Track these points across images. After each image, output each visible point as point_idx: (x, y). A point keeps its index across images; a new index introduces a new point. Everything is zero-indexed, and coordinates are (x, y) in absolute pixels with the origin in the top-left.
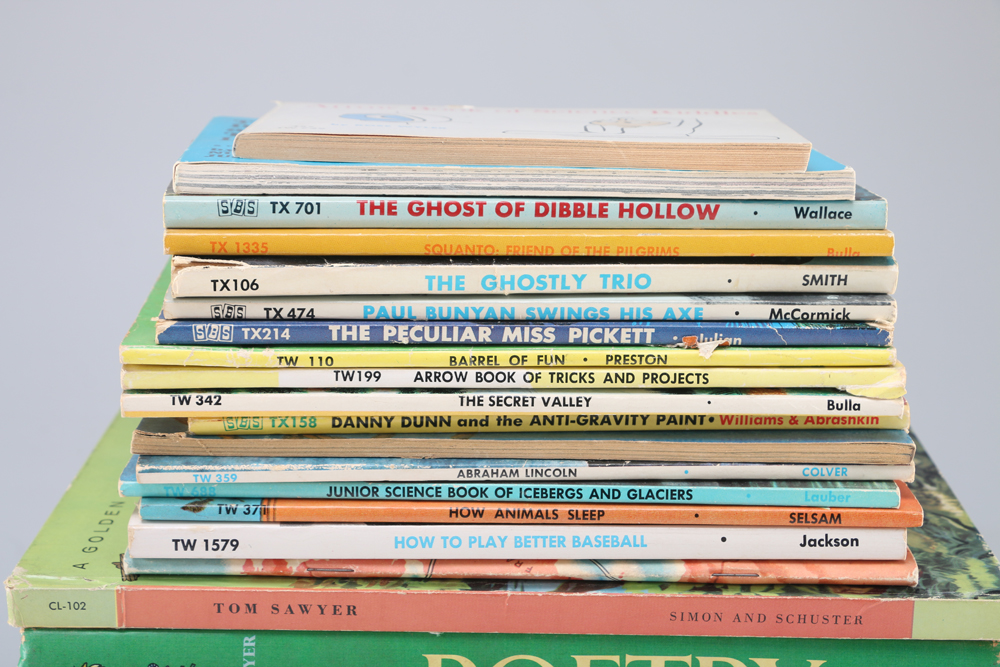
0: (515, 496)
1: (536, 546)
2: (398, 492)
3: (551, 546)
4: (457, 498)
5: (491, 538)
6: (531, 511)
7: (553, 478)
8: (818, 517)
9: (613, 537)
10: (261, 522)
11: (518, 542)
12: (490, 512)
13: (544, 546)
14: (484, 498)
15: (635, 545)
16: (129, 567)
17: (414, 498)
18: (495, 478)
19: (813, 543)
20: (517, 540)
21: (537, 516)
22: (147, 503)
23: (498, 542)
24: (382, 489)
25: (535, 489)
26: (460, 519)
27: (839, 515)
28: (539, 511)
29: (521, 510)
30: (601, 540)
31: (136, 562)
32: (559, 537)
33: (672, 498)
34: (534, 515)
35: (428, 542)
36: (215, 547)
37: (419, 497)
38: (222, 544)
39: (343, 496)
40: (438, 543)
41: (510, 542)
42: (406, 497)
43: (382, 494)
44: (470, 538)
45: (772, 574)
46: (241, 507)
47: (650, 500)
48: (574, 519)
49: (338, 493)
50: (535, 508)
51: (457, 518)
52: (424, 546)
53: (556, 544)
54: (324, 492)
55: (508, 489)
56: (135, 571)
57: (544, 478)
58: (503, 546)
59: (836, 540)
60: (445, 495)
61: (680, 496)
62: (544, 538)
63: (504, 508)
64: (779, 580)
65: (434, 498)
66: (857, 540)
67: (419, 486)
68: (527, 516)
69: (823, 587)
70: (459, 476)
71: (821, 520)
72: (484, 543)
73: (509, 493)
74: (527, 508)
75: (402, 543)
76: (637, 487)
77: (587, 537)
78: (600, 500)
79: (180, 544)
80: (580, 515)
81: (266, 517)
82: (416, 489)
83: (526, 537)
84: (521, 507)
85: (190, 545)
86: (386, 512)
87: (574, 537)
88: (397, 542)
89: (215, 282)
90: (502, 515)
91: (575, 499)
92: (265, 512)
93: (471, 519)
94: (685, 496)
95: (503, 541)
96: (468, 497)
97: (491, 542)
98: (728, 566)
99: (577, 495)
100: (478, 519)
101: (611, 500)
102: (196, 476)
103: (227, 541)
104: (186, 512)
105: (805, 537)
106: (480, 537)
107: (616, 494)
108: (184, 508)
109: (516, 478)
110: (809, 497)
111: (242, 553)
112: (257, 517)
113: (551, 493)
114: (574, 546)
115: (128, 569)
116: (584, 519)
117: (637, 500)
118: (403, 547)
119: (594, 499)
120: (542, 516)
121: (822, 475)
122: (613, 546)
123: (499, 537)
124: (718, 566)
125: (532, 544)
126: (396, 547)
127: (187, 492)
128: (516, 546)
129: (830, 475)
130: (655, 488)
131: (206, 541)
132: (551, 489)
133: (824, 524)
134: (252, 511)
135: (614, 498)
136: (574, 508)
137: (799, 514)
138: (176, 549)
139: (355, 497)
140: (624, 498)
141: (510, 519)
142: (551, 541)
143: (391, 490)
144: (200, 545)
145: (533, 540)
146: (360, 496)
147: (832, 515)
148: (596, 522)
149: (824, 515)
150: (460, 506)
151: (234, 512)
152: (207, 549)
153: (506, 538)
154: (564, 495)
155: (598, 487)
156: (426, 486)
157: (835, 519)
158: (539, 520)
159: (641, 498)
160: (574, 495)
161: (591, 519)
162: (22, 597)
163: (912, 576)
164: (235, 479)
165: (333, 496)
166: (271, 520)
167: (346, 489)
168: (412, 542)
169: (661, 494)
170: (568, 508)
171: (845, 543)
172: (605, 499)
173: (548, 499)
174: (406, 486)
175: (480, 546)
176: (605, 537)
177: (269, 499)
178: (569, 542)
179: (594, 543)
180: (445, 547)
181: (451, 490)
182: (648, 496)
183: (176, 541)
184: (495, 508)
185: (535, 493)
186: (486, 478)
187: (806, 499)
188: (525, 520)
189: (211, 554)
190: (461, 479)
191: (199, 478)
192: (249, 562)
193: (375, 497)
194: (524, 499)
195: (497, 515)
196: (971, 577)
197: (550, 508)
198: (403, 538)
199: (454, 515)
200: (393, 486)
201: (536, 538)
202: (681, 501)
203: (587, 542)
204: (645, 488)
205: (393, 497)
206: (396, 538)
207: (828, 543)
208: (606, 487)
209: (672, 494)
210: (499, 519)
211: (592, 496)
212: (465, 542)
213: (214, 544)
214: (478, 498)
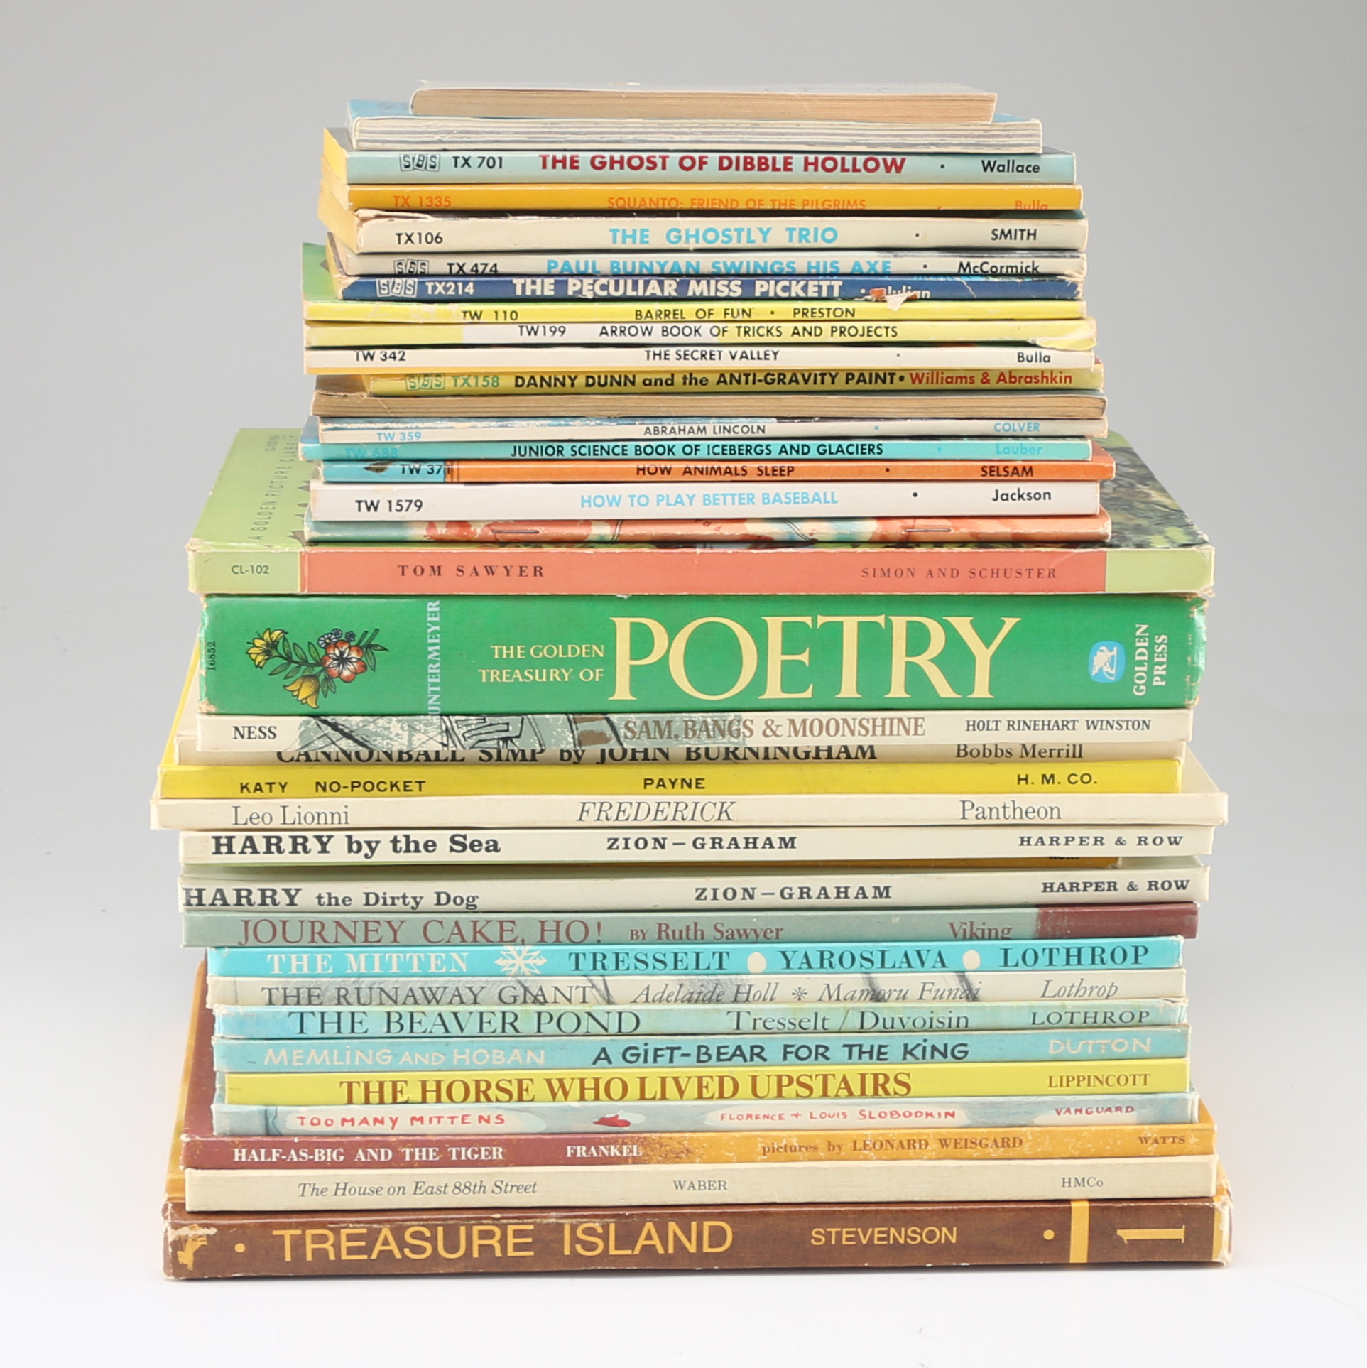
0: (703, 453)
1: (725, 504)
2: (583, 451)
3: (740, 503)
4: (643, 456)
5: (679, 496)
6: (719, 468)
7: (741, 435)
8: (1010, 470)
9: (803, 493)
10: (445, 483)
11: (706, 500)
12: (678, 469)
13: (733, 503)
14: (671, 456)
15: (826, 502)
16: (311, 531)
17: (599, 457)
18: (682, 435)
19: (1005, 497)
20: (706, 498)
21: (726, 472)
22: (328, 464)
23: (686, 500)
24: (567, 448)
25: (723, 446)
26: (647, 477)
27: (1031, 468)
28: (728, 468)
29: (710, 466)
30: (791, 496)
31: (319, 524)
32: (748, 494)
33: (862, 453)
34: (723, 471)
35: (615, 501)
36: (399, 508)
37: (605, 456)
38: (405, 505)
39: (527, 456)
40: (625, 501)
41: (698, 500)
42: (592, 457)
43: (567, 453)
44: (658, 496)
45: (964, 529)
46: (425, 467)
47: (840, 455)
48: (766, 476)
49: (523, 453)
50: (724, 465)
51: (644, 475)
52: (610, 505)
53: (746, 501)
54: (507, 452)
55: (696, 446)
56: (317, 535)
57: (732, 435)
58: (691, 504)
59: (1028, 494)
60: (631, 453)
61: (871, 450)
62: (733, 495)
63: (692, 465)
64: (973, 534)
65: (621, 457)
66: (1049, 494)
67: (605, 445)
68: (716, 473)
69: (1017, 541)
70: (646, 433)
71: (1013, 473)
72: (672, 501)
73: (696, 450)
74: (716, 465)
75: (589, 501)
76: (827, 443)
77: (777, 494)
78: (789, 457)
79: (363, 504)
80: (770, 471)
81: (450, 478)
82: (602, 448)
83: (714, 495)
84: (710, 465)
85: (373, 506)
86: (572, 471)
87: (764, 494)
88: (583, 501)
89: (399, 235)
90: (690, 472)
91: (764, 456)
92: (449, 471)
93: (658, 477)
94: (876, 450)
95: (691, 499)
96: (655, 456)
97: (679, 500)
98: (920, 523)
99: (766, 451)
100: (666, 477)
101: (800, 456)
102: (380, 434)
103: (411, 501)
104: (369, 472)
105: (997, 491)
106: (668, 496)
107: (806, 450)
108: (367, 469)
109: (703, 435)
110: (1001, 450)
111: (425, 515)
112: (440, 477)
113: (740, 450)
114: (764, 503)
115: (309, 534)
116: (774, 475)
117: (827, 456)
118: (590, 506)
119: (784, 456)
120: (730, 473)
121: (1014, 430)
122: (803, 503)
123: (688, 495)
124: (910, 522)
125: (721, 501)
126: (583, 506)
127: (369, 455)
128: (705, 504)
129: (1021, 430)
130: (845, 443)
131: (390, 502)
132: (740, 446)
133: (1015, 477)
134: (436, 471)
135: (803, 453)
136: (763, 464)
137: (991, 467)
138: (359, 510)
139: (540, 457)
140: (814, 454)
141: (699, 477)
142: (740, 499)
143: (577, 449)
144: (383, 506)
145: (722, 498)
146: (545, 456)
147: (1024, 468)
148: (785, 478)
149: (1015, 468)
150: (647, 464)
151: (418, 471)
152: (390, 510)
153: (694, 495)
154: (752, 451)
155: (787, 443)
156: (612, 444)
157: (1025, 472)
158: (728, 477)
159: (831, 453)
160: (762, 451)
161: (781, 475)
162: (205, 560)
163: (1104, 527)
164: (418, 437)
165: (518, 456)
166: (455, 480)
167: (531, 449)
168: (599, 501)
169: (851, 449)
170: (757, 465)
171: (1037, 496)
172: (794, 455)
173: (737, 456)
174: (592, 444)
175: (668, 504)
176: (795, 494)
177: (452, 460)
178: (758, 500)
179: (784, 500)
180: (632, 505)
181: (637, 449)
182: (838, 451)
183: (359, 502)
184: (683, 465)
185: (723, 450)
186: (673, 436)
187: (998, 453)
188: (713, 478)
189: (395, 516)
190: (648, 436)
191: (382, 436)
192: (432, 524)
193: (560, 457)
194: (712, 456)
195: (685, 472)
196: (1167, 537)
197: (739, 465)
198: (590, 497)
199: (641, 472)
200: (579, 445)
201: (725, 495)
202: (871, 456)
203: (777, 499)
204: (835, 444)
205: (578, 456)
206: (583, 497)
207: (1020, 496)
208: (795, 443)
209: (862, 449)
210: (687, 477)
211: (781, 452)
212: (653, 500)
213: (398, 504)
214: (666, 456)
